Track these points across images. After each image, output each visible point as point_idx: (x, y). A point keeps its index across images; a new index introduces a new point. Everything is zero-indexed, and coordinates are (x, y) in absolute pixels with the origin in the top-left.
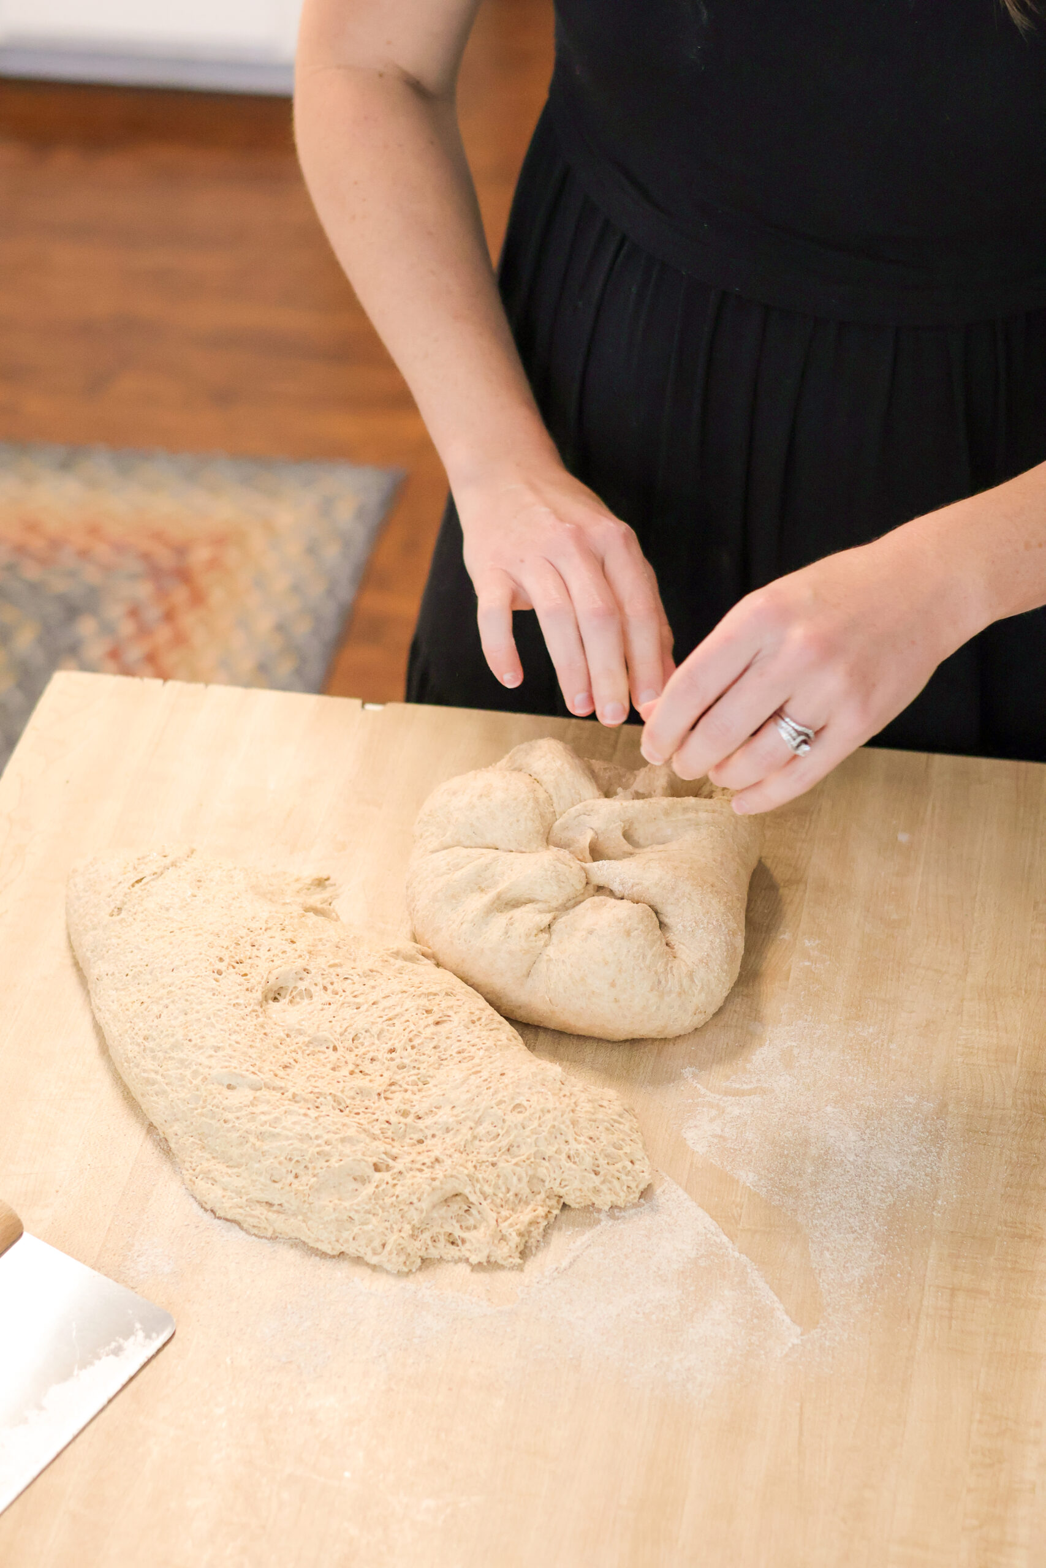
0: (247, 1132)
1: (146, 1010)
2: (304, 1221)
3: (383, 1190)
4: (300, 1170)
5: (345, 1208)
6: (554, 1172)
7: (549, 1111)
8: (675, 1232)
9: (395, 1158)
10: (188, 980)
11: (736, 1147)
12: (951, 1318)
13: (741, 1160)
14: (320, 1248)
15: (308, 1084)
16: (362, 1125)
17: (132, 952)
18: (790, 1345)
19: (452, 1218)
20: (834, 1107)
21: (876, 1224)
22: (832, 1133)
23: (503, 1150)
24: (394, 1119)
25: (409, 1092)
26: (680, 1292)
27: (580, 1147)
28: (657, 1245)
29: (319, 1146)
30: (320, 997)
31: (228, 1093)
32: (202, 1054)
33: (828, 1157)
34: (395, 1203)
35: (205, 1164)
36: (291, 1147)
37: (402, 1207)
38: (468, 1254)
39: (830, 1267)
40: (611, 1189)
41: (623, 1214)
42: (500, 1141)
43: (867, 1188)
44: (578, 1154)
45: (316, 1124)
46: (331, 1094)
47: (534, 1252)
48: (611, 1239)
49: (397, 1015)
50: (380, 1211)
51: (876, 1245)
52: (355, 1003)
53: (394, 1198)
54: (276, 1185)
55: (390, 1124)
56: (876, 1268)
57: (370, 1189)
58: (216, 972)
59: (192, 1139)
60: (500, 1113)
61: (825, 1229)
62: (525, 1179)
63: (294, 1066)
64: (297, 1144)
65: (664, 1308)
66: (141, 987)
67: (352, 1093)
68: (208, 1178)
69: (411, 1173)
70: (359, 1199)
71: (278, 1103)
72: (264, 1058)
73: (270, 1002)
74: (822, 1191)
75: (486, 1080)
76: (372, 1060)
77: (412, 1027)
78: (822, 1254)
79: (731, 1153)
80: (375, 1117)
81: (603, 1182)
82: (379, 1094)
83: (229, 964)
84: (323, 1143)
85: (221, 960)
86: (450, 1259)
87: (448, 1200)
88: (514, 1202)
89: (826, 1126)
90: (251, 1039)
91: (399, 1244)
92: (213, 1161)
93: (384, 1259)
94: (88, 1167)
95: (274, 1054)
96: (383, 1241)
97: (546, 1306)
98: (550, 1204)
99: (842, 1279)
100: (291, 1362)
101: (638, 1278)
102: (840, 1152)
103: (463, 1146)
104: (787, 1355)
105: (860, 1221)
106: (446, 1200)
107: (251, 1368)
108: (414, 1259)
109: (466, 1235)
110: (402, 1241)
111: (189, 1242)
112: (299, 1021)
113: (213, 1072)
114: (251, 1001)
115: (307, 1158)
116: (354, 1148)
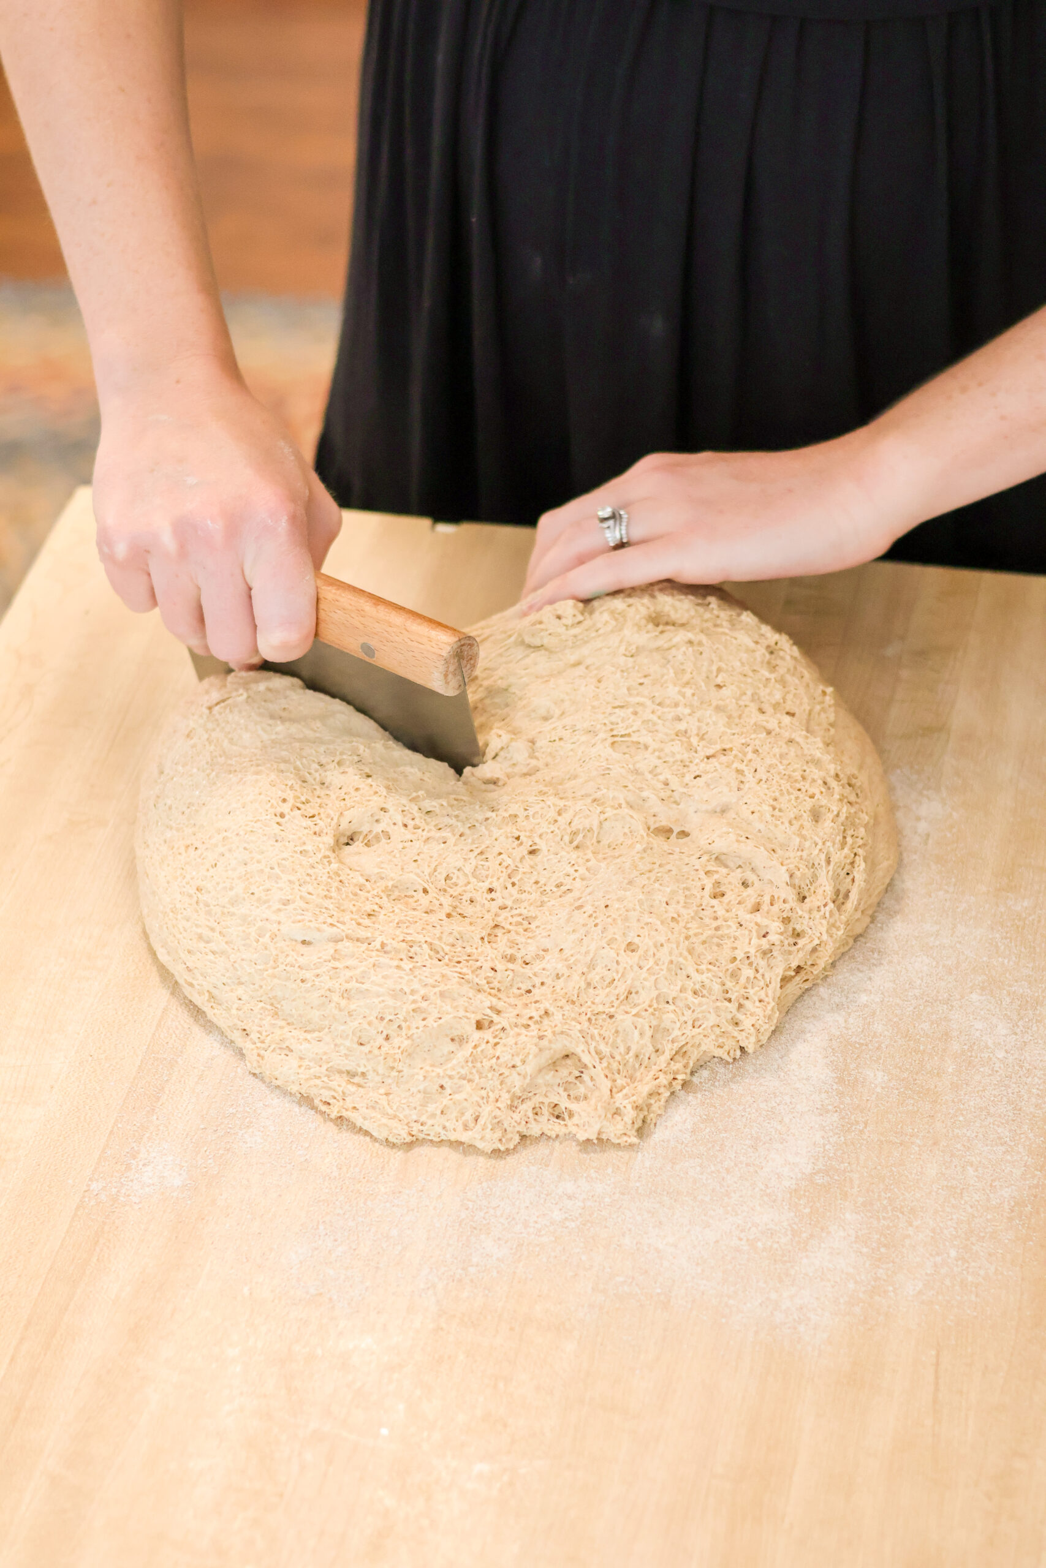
0: (329, 990)
1: (200, 857)
3: (482, 1051)
4: (392, 1030)
5: (437, 1074)
7: (663, 945)
8: (787, 1142)
9: (498, 1012)
10: (247, 825)
11: (862, 1041)
13: (868, 1056)
15: (398, 932)
16: (465, 974)
19: (559, 1085)
20: (982, 995)
21: (1031, 1135)
22: (979, 1025)
23: (622, 998)
24: (500, 965)
25: (514, 935)
26: (792, 1214)
28: (765, 1158)
29: (414, 1002)
30: (400, 835)
31: (304, 949)
32: (269, 908)
33: (973, 1054)
34: (495, 1067)
36: (383, 1004)
37: (502, 1070)
38: (574, 1130)
39: (973, 1186)
42: (617, 988)
43: (1020, 1092)
45: (411, 977)
46: (426, 942)
47: (653, 1128)
48: (709, 1149)
50: (477, 1076)
51: (1030, 1159)
52: (439, 839)
53: (494, 1060)
54: (362, 1048)
55: (496, 971)
56: (1030, 1187)
57: (468, 1049)
58: (278, 815)
59: (262, 1004)
60: (613, 952)
61: (969, 1140)
62: (649, 1033)
63: (379, 912)
64: (390, 1002)
65: (772, 1234)
66: (194, 830)
67: (451, 940)
68: (281, 1049)
69: (516, 1030)
70: (454, 1062)
71: (364, 956)
72: (342, 908)
73: (343, 847)
74: (965, 1094)
75: (593, 917)
76: (471, 901)
77: (509, 862)
78: (963, 1170)
79: (856, 1048)
80: (479, 964)
82: (482, 938)
83: (294, 806)
84: (420, 999)
85: (284, 800)
86: (553, 1135)
87: (557, 1063)
88: (634, 1066)
89: (971, 1017)
90: (325, 888)
91: (495, 1117)
92: (286, 1029)
93: (477, 1136)
94: (90, 1059)
95: (353, 902)
96: (477, 1114)
97: (630, 1230)
98: (675, 1068)
99: (988, 1200)
100: (321, 1294)
101: (741, 1197)
102: (987, 1047)
103: (576, 996)
104: (920, 1292)
105: (1010, 1131)
106: (554, 1063)
107: (273, 1301)
108: (511, 1135)
109: (573, 1106)
110: (498, 1113)
111: (205, 1149)
112: (379, 864)
113: (284, 928)
114: (321, 846)
115: (400, 1016)
116: (455, 1004)
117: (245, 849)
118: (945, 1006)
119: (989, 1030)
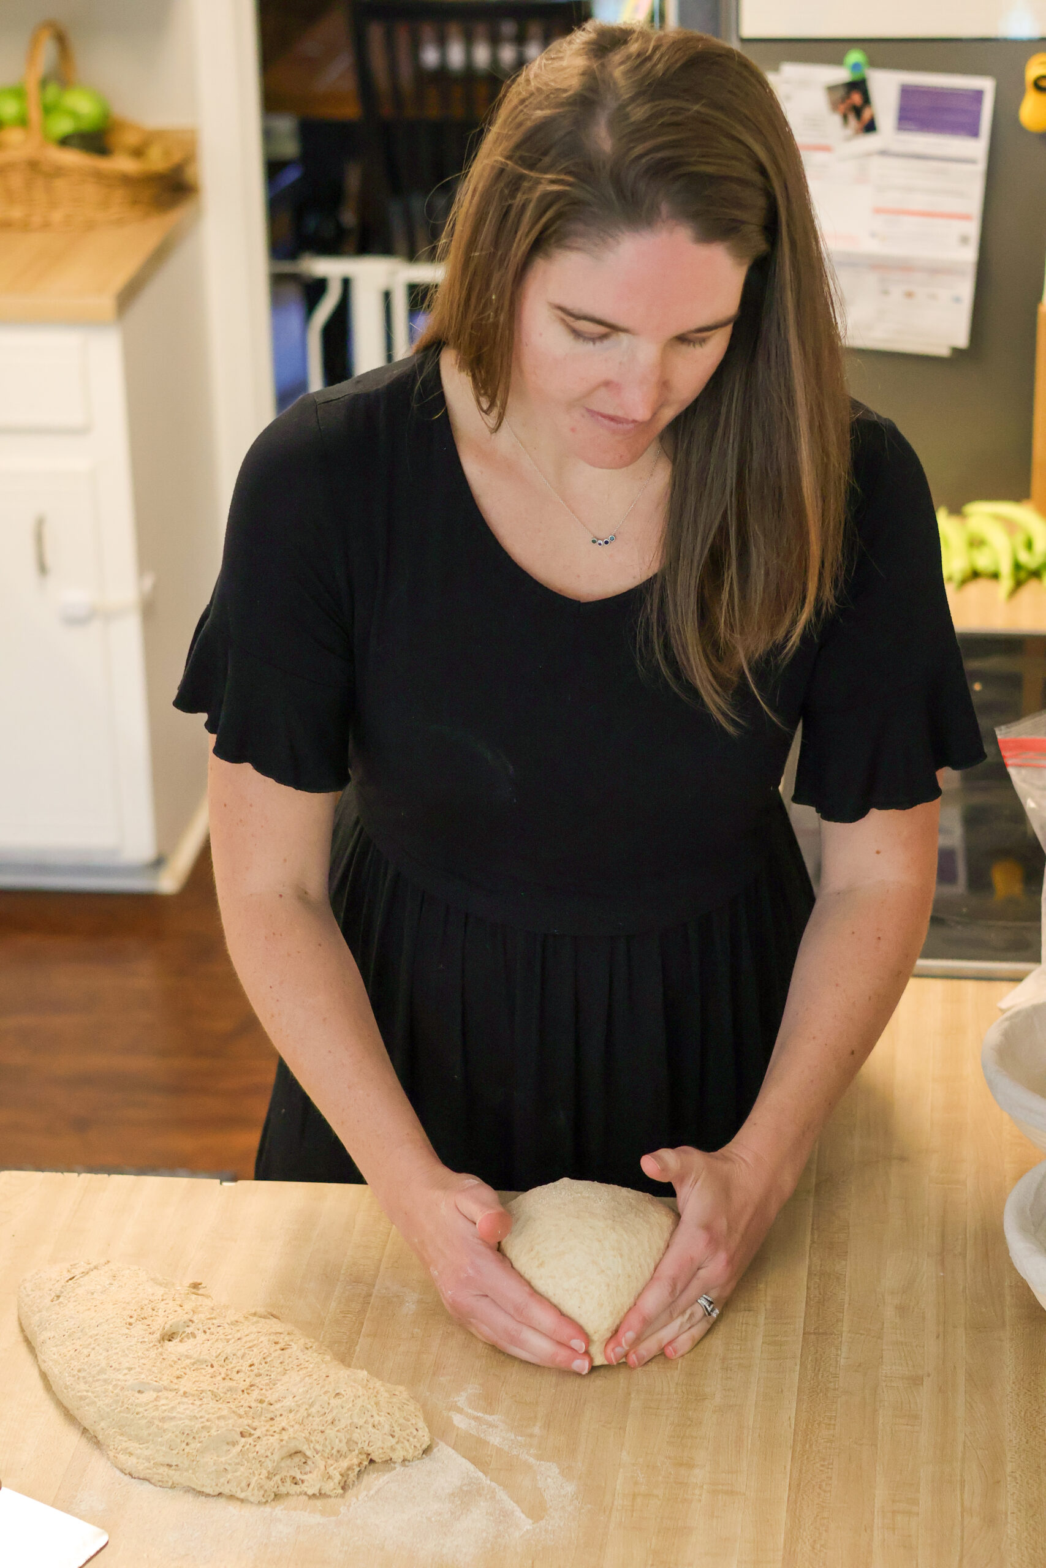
0: (153, 1418)
1: (78, 1354)
2: (193, 1474)
3: (248, 1449)
4: (190, 1440)
5: (222, 1462)
6: (364, 1436)
7: (359, 1397)
8: (446, 1472)
9: (255, 1429)
10: (109, 1331)
12: (632, 1511)
14: (205, 1491)
15: (194, 1386)
16: (232, 1408)
17: (67, 1321)
18: (525, 1530)
19: (294, 1466)
23: (329, 1422)
24: (253, 1405)
25: (264, 1390)
26: (451, 1505)
27: (382, 1419)
28: (435, 1480)
29: (202, 1422)
30: (200, 1337)
31: (137, 1395)
32: (120, 1374)
34: (256, 1457)
35: (124, 1444)
36: (183, 1425)
37: (260, 1459)
38: (306, 1489)
40: (403, 1448)
41: (411, 1463)
42: (327, 1417)
44: (379, 1423)
45: (200, 1409)
46: (210, 1390)
47: (351, 1487)
48: (403, 1477)
49: (255, 1345)
50: (246, 1462)
52: (225, 1339)
53: (255, 1453)
54: (173, 1452)
55: (251, 1408)
57: (238, 1448)
58: (128, 1324)
59: (113, 1431)
60: (326, 1398)
62: (345, 1441)
63: (184, 1376)
64: (187, 1422)
65: (440, 1514)
66: (74, 1341)
67: (224, 1390)
68: (126, 1453)
69: (266, 1437)
70: (231, 1455)
71: (173, 1398)
72: (163, 1372)
73: (166, 1342)
75: (316, 1379)
76: (238, 1372)
77: (265, 1351)
80: (241, 1404)
81: (397, 1443)
82: (243, 1391)
83: (137, 1319)
84: (205, 1421)
85: (131, 1317)
86: (294, 1493)
87: (292, 1455)
88: (337, 1455)
90: (153, 1362)
91: (259, 1483)
92: (129, 1442)
93: (249, 1495)
95: (170, 1370)
96: (248, 1483)
98: (361, 1458)
103: (301, 1421)
104: (523, 1536)
106: (290, 1454)
108: (269, 1493)
109: (304, 1477)
110: (260, 1481)
111: (115, 1494)
112: (187, 1351)
113: (128, 1383)
114: (153, 1340)
115: (194, 1431)
116: (226, 1423)
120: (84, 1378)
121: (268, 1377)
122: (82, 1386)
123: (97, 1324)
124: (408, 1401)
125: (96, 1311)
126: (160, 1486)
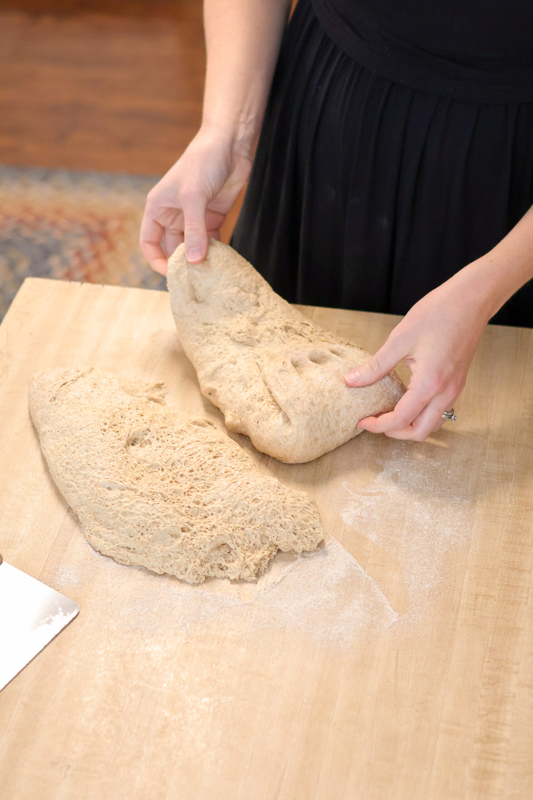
0: (117, 511)
1: (67, 449)
2: (146, 557)
3: (186, 541)
4: (144, 531)
5: (167, 550)
6: (274, 533)
7: (271, 502)
8: (335, 564)
9: (192, 525)
10: (89, 434)
11: (367, 522)
12: (475, 610)
13: (370, 528)
14: (154, 571)
15: (149, 488)
16: (176, 508)
17: (61, 420)
18: (392, 622)
19: (221, 556)
20: (419, 502)
21: (438, 562)
22: (417, 515)
23: (248, 522)
24: (192, 505)
25: (200, 492)
26: (337, 595)
27: (287, 520)
28: (326, 571)
29: (154, 519)
30: (155, 444)
31: (108, 492)
32: (95, 471)
33: (415, 527)
34: (192, 548)
35: (96, 528)
36: (140, 519)
37: (196, 550)
38: (229, 575)
39: (414, 583)
40: (302, 542)
41: (309, 555)
42: (246, 517)
43: (434, 543)
44: (285, 524)
45: (152, 508)
46: (160, 492)
47: (263, 574)
48: (302, 568)
49: (194, 453)
50: (184, 552)
51: (437, 572)
52: (173, 447)
53: (192, 546)
54: (132, 538)
55: (190, 508)
56: (437, 584)
57: (179, 541)
58: (103, 430)
59: (90, 515)
60: (246, 503)
61: (412, 564)
62: (259, 537)
63: (142, 478)
64: (143, 518)
65: (328, 603)
66: (65, 438)
67: (171, 492)
68: (97, 535)
69: (201, 533)
70: (174, 546)
71: (133, 497)
72: (126, 474)
73: (130, 446)
74: (411, 544)
75: (239, 486)
76: (182, 476)
77: (202, 459)
78: (410, 576)
79: (365, 525)
80: (182, 504)
81: (298, 538)
82: (185, 493)
83: (110, 426)
84: (156, 518)
85: (105, 424)
86: (220, 577)
87: (219, 547)
88: (253, 548)
89: (414, 512)
90: (120, 465)
92: (100, 526)
93: (186, 577)
94: (37, 529)
95: (131, 472)
96: (186, 568)
97: (268, 601)
98: (271, 549)
99: (420, 589)
100: (137, 628)
101: (315, 587)
102: (420, 524)
103: (227, 520)
104: (390, 627)
105: (430, 560)
106: (218, 547)
107: (117, 631)
108: (201, 577)
109: (228, 565)
110: (195, 568)
111: (87, 567)
112: (144, 456)
113: (101, 481)
114: (121, 445)
115: (147, 525)
116: (172, 520)
117: (88, 444)
118: (403, 507)
119: (421, 517)
120: (70, 470)
121: (203, 481)
122: (69, 476)
123: (81, 427)
124: (308, 505)
125: (80, 415)
126: (121, 564)
